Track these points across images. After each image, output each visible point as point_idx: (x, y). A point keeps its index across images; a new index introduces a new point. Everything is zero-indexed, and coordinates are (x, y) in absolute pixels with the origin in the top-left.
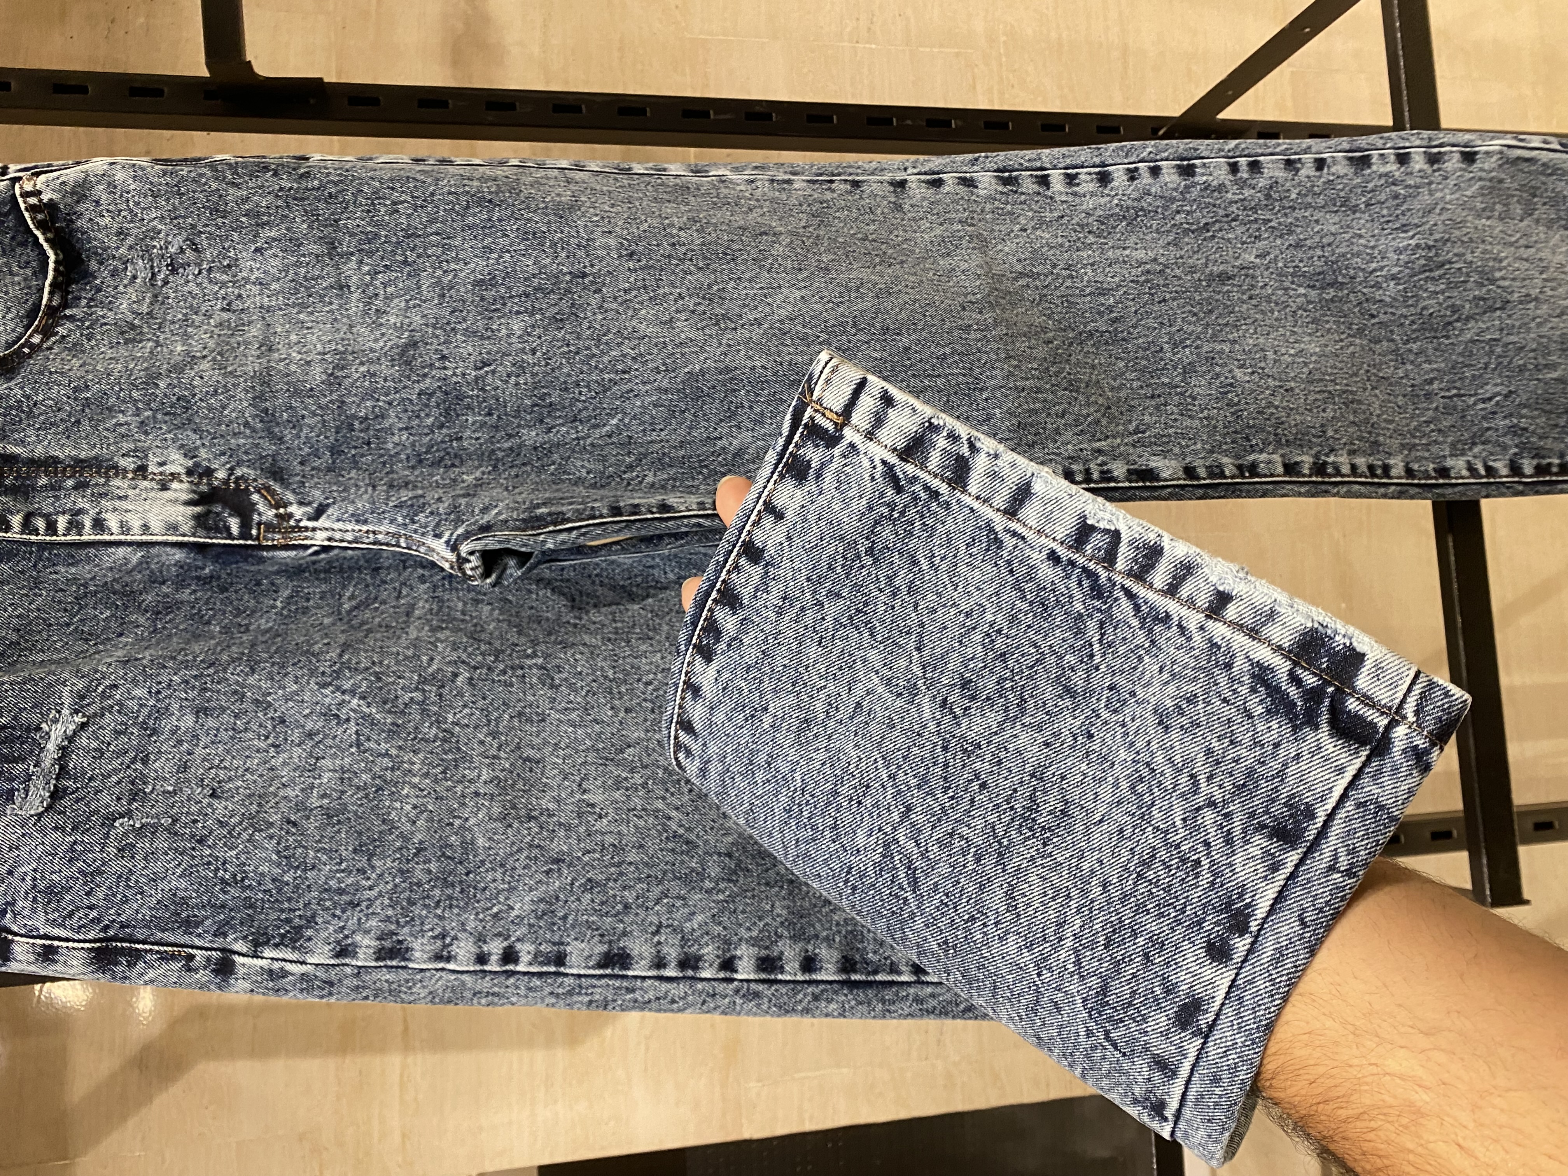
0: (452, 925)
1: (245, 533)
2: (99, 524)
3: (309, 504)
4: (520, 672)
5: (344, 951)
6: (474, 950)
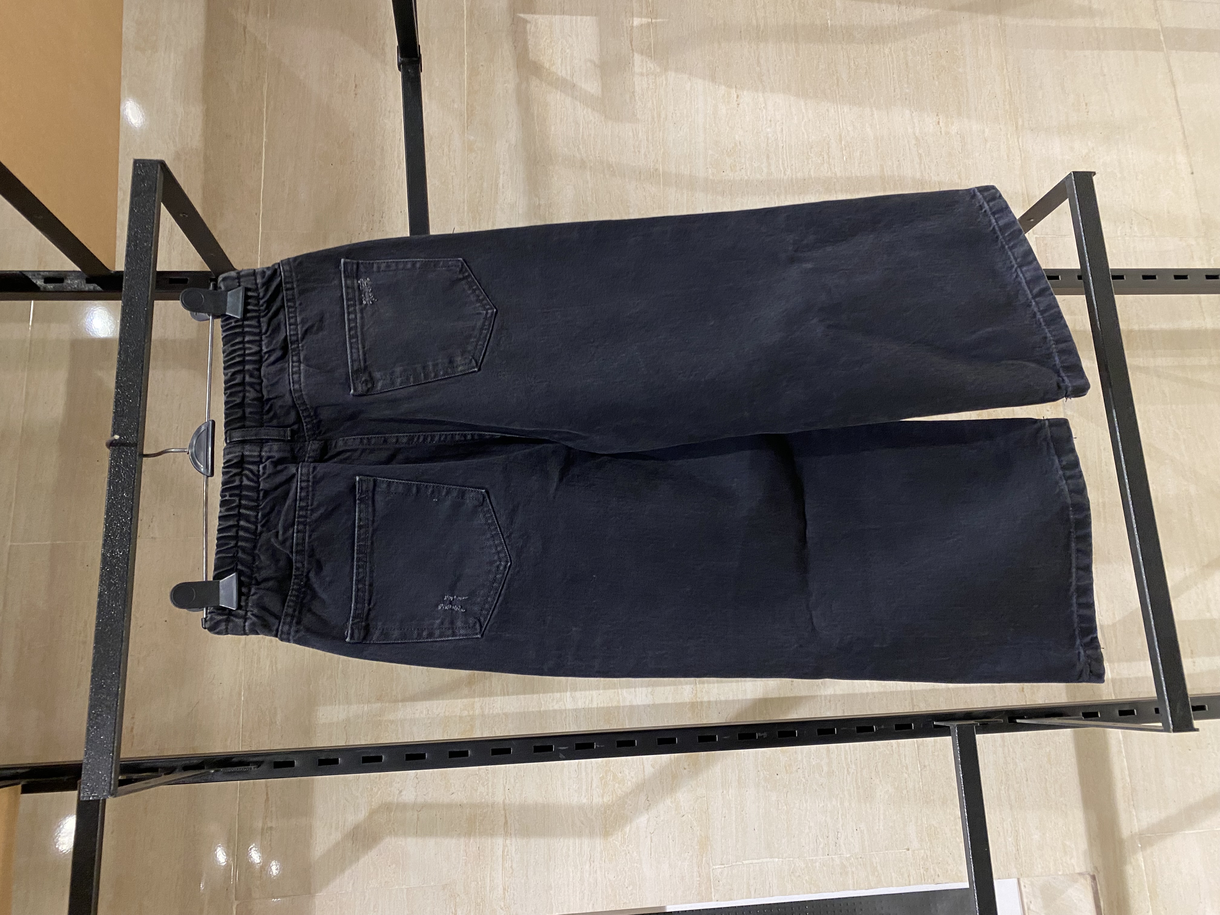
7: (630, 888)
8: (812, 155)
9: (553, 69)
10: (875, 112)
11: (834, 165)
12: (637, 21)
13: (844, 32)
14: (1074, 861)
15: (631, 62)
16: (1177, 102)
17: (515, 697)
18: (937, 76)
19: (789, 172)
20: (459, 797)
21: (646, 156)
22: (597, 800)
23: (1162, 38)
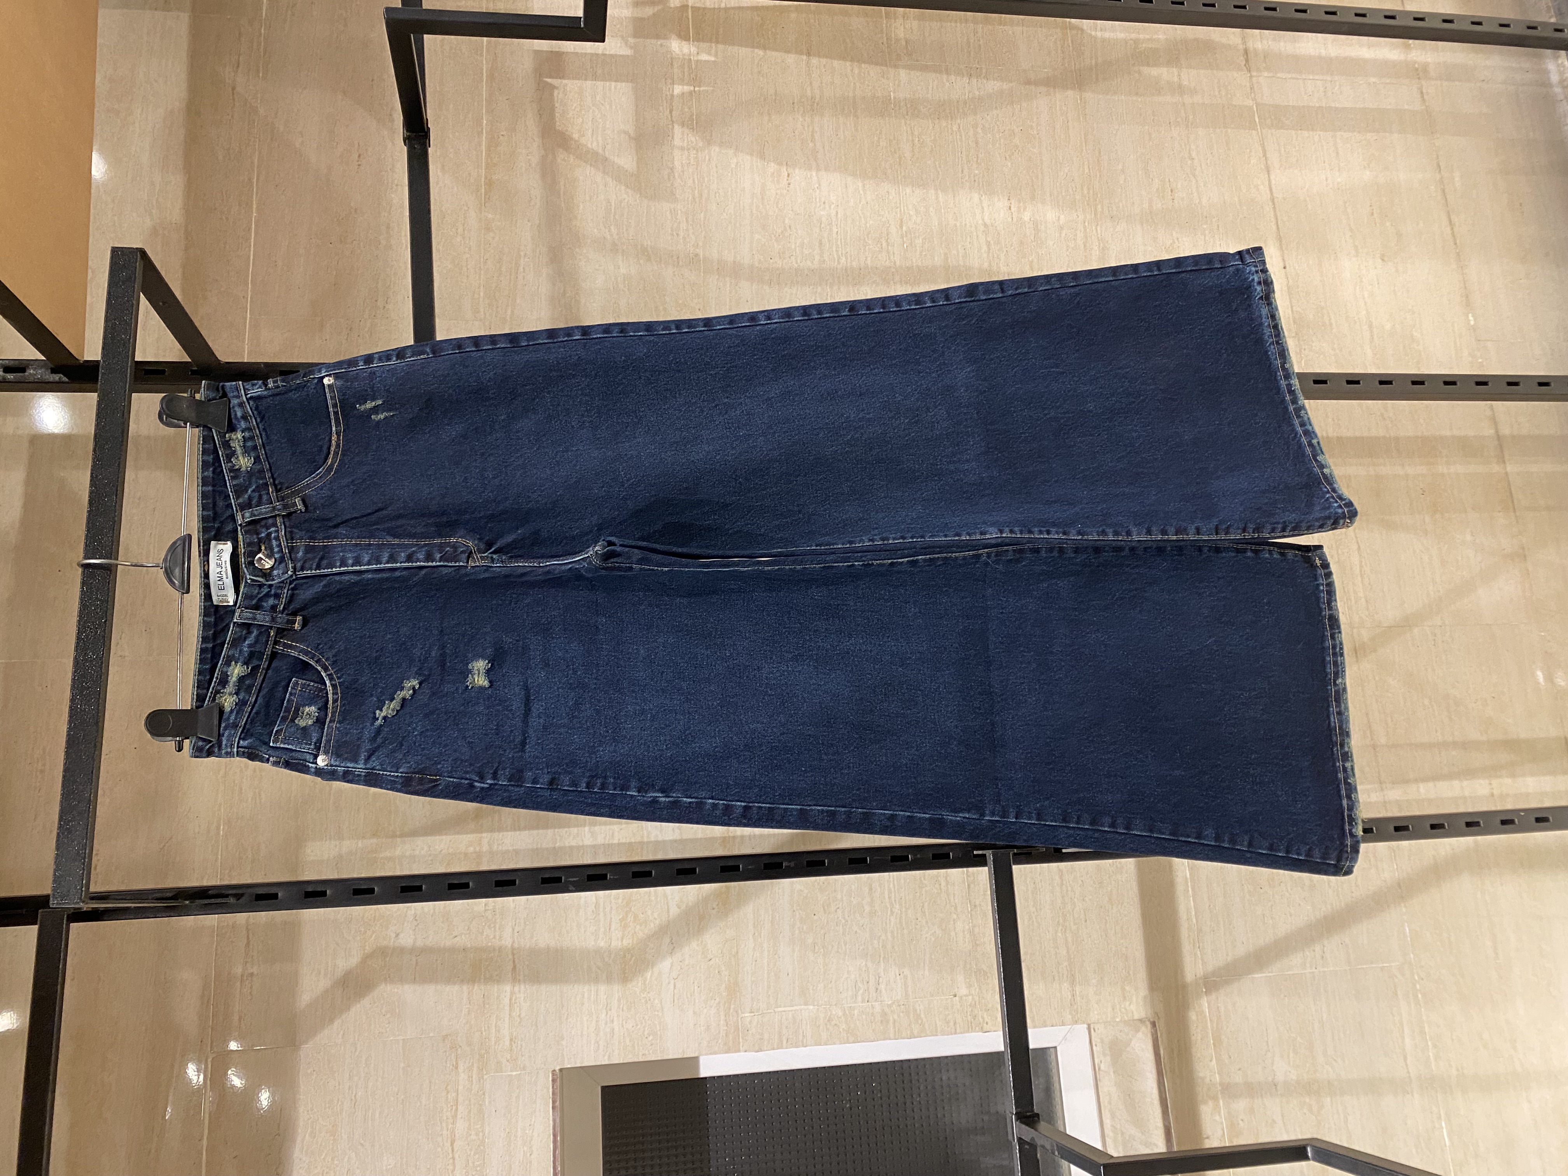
7: (651, 1038)
8: (870, 242)
9: (583, 140)
10: (940, 195)
11: (894, 254)
12: (678, 89)
13: (909, 106)
14: (1133, 1007)
15: (671, 135)
16: (1271, 190)
17: (527, 832)
18: (1010, 157)
19: (843, 260)
20: (463, 941)
21: (684, 238)
22: (616, 944)
23: (1257, 120)
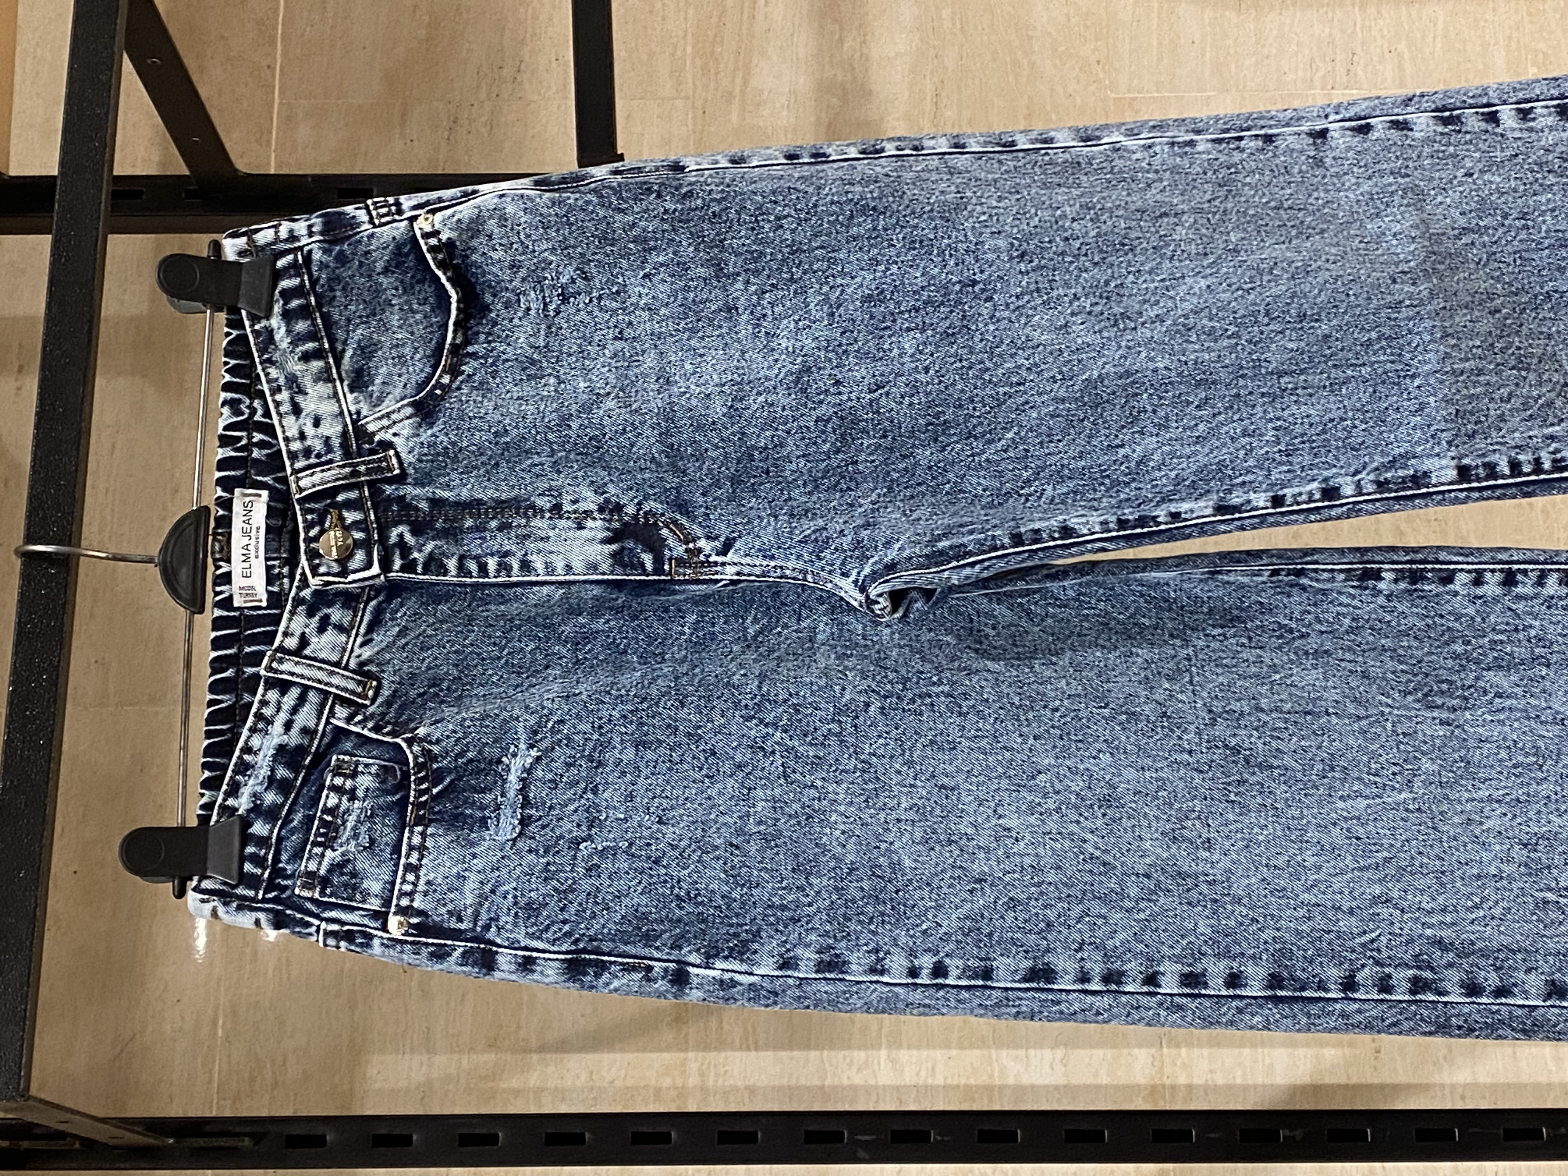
0: (884, 940)
1: (658, 570)
2: (526, 566)
3: (717, 538)
4: (928, 700)
5: (786, 964)
6: (906, 963)
